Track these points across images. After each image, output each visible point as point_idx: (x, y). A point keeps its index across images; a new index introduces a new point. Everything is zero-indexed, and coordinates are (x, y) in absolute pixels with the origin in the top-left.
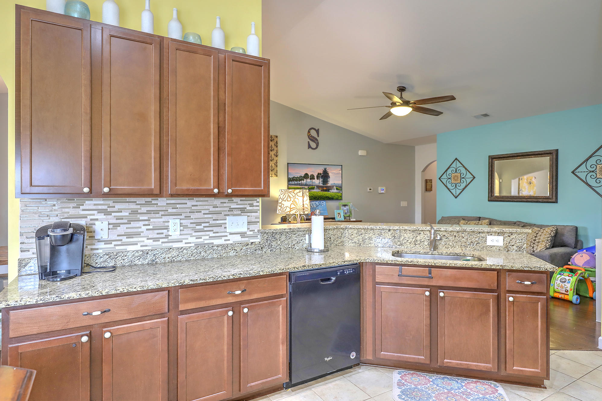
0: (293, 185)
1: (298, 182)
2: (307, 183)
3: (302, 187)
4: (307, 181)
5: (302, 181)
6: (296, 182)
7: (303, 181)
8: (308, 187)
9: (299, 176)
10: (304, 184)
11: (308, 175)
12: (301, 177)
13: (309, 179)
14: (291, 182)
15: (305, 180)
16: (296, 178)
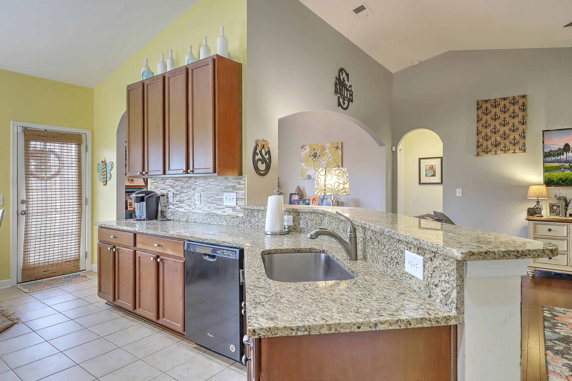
0: (550, 162)
1: (556, 157)
2: (568, 158)
3: (562, 166)
4: (568, 155)
5: (561, 156)
6: (553, 158)
7: (563, 155)
8: (569, 165)
9: (557, 149)
10: (564, 160)
11: (569, 146)
12: (560, 149)
13: (570, 152)
14: (547, 159)
15: (565, 153)
16: (553, 151)
